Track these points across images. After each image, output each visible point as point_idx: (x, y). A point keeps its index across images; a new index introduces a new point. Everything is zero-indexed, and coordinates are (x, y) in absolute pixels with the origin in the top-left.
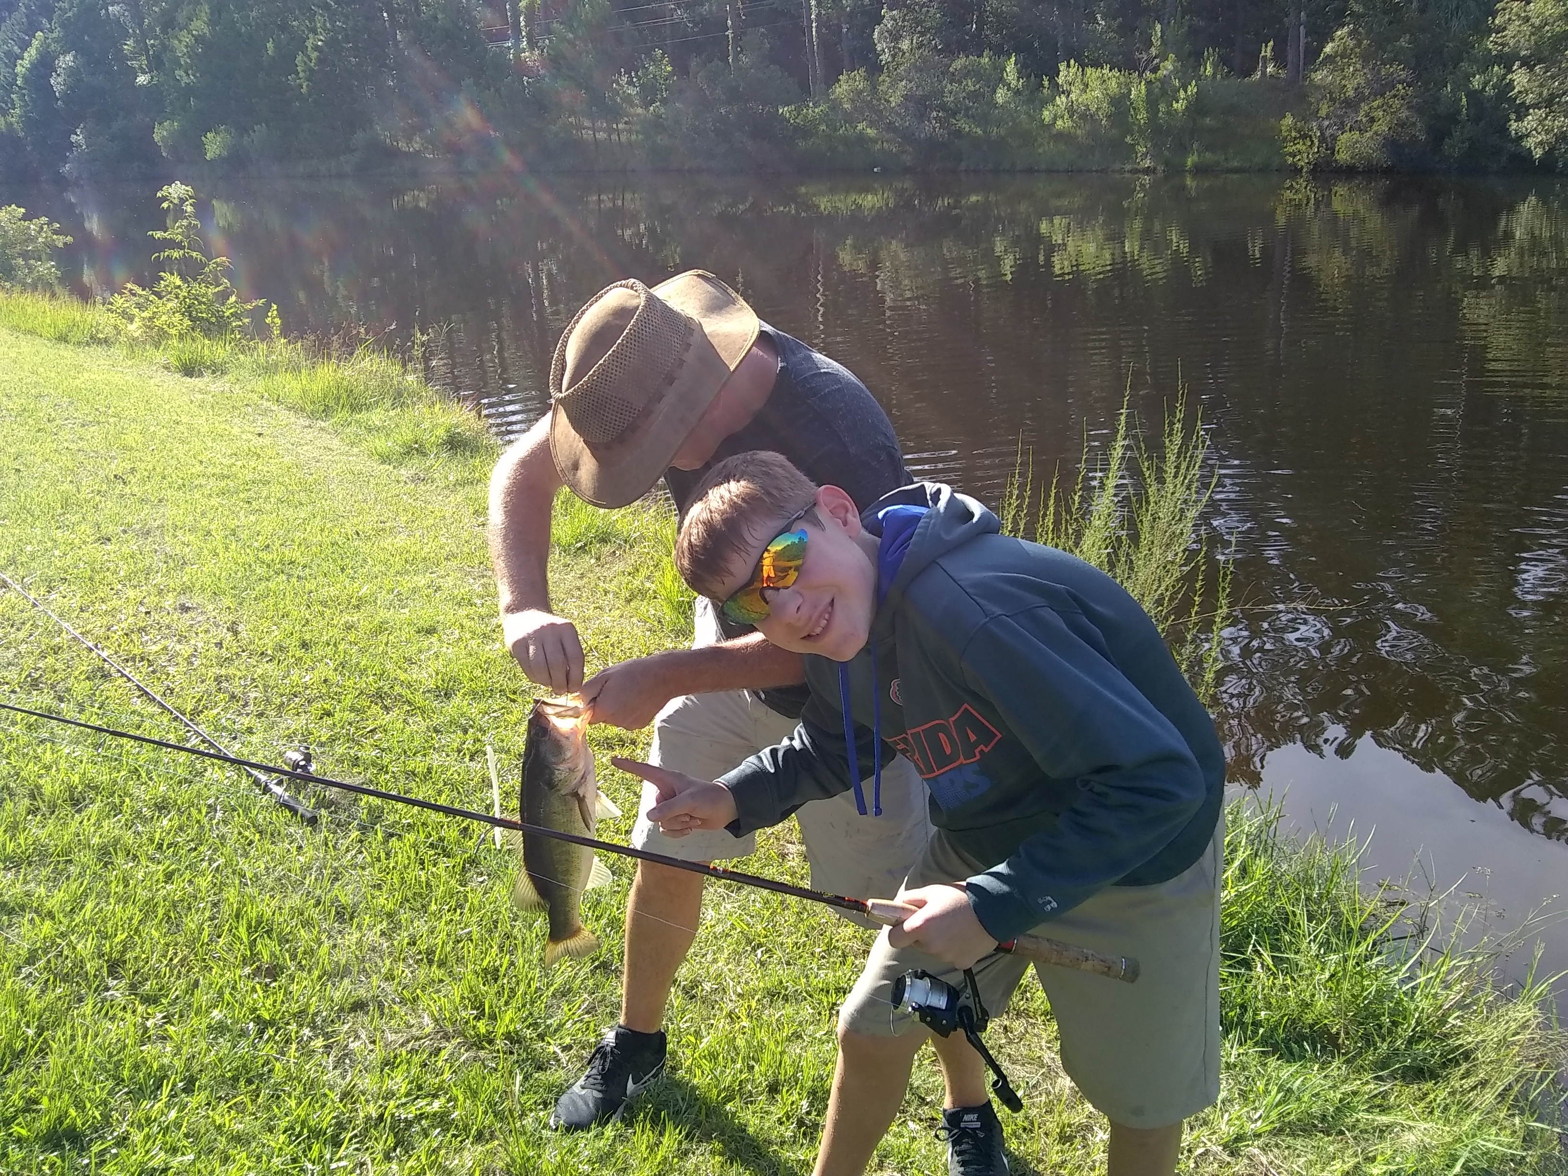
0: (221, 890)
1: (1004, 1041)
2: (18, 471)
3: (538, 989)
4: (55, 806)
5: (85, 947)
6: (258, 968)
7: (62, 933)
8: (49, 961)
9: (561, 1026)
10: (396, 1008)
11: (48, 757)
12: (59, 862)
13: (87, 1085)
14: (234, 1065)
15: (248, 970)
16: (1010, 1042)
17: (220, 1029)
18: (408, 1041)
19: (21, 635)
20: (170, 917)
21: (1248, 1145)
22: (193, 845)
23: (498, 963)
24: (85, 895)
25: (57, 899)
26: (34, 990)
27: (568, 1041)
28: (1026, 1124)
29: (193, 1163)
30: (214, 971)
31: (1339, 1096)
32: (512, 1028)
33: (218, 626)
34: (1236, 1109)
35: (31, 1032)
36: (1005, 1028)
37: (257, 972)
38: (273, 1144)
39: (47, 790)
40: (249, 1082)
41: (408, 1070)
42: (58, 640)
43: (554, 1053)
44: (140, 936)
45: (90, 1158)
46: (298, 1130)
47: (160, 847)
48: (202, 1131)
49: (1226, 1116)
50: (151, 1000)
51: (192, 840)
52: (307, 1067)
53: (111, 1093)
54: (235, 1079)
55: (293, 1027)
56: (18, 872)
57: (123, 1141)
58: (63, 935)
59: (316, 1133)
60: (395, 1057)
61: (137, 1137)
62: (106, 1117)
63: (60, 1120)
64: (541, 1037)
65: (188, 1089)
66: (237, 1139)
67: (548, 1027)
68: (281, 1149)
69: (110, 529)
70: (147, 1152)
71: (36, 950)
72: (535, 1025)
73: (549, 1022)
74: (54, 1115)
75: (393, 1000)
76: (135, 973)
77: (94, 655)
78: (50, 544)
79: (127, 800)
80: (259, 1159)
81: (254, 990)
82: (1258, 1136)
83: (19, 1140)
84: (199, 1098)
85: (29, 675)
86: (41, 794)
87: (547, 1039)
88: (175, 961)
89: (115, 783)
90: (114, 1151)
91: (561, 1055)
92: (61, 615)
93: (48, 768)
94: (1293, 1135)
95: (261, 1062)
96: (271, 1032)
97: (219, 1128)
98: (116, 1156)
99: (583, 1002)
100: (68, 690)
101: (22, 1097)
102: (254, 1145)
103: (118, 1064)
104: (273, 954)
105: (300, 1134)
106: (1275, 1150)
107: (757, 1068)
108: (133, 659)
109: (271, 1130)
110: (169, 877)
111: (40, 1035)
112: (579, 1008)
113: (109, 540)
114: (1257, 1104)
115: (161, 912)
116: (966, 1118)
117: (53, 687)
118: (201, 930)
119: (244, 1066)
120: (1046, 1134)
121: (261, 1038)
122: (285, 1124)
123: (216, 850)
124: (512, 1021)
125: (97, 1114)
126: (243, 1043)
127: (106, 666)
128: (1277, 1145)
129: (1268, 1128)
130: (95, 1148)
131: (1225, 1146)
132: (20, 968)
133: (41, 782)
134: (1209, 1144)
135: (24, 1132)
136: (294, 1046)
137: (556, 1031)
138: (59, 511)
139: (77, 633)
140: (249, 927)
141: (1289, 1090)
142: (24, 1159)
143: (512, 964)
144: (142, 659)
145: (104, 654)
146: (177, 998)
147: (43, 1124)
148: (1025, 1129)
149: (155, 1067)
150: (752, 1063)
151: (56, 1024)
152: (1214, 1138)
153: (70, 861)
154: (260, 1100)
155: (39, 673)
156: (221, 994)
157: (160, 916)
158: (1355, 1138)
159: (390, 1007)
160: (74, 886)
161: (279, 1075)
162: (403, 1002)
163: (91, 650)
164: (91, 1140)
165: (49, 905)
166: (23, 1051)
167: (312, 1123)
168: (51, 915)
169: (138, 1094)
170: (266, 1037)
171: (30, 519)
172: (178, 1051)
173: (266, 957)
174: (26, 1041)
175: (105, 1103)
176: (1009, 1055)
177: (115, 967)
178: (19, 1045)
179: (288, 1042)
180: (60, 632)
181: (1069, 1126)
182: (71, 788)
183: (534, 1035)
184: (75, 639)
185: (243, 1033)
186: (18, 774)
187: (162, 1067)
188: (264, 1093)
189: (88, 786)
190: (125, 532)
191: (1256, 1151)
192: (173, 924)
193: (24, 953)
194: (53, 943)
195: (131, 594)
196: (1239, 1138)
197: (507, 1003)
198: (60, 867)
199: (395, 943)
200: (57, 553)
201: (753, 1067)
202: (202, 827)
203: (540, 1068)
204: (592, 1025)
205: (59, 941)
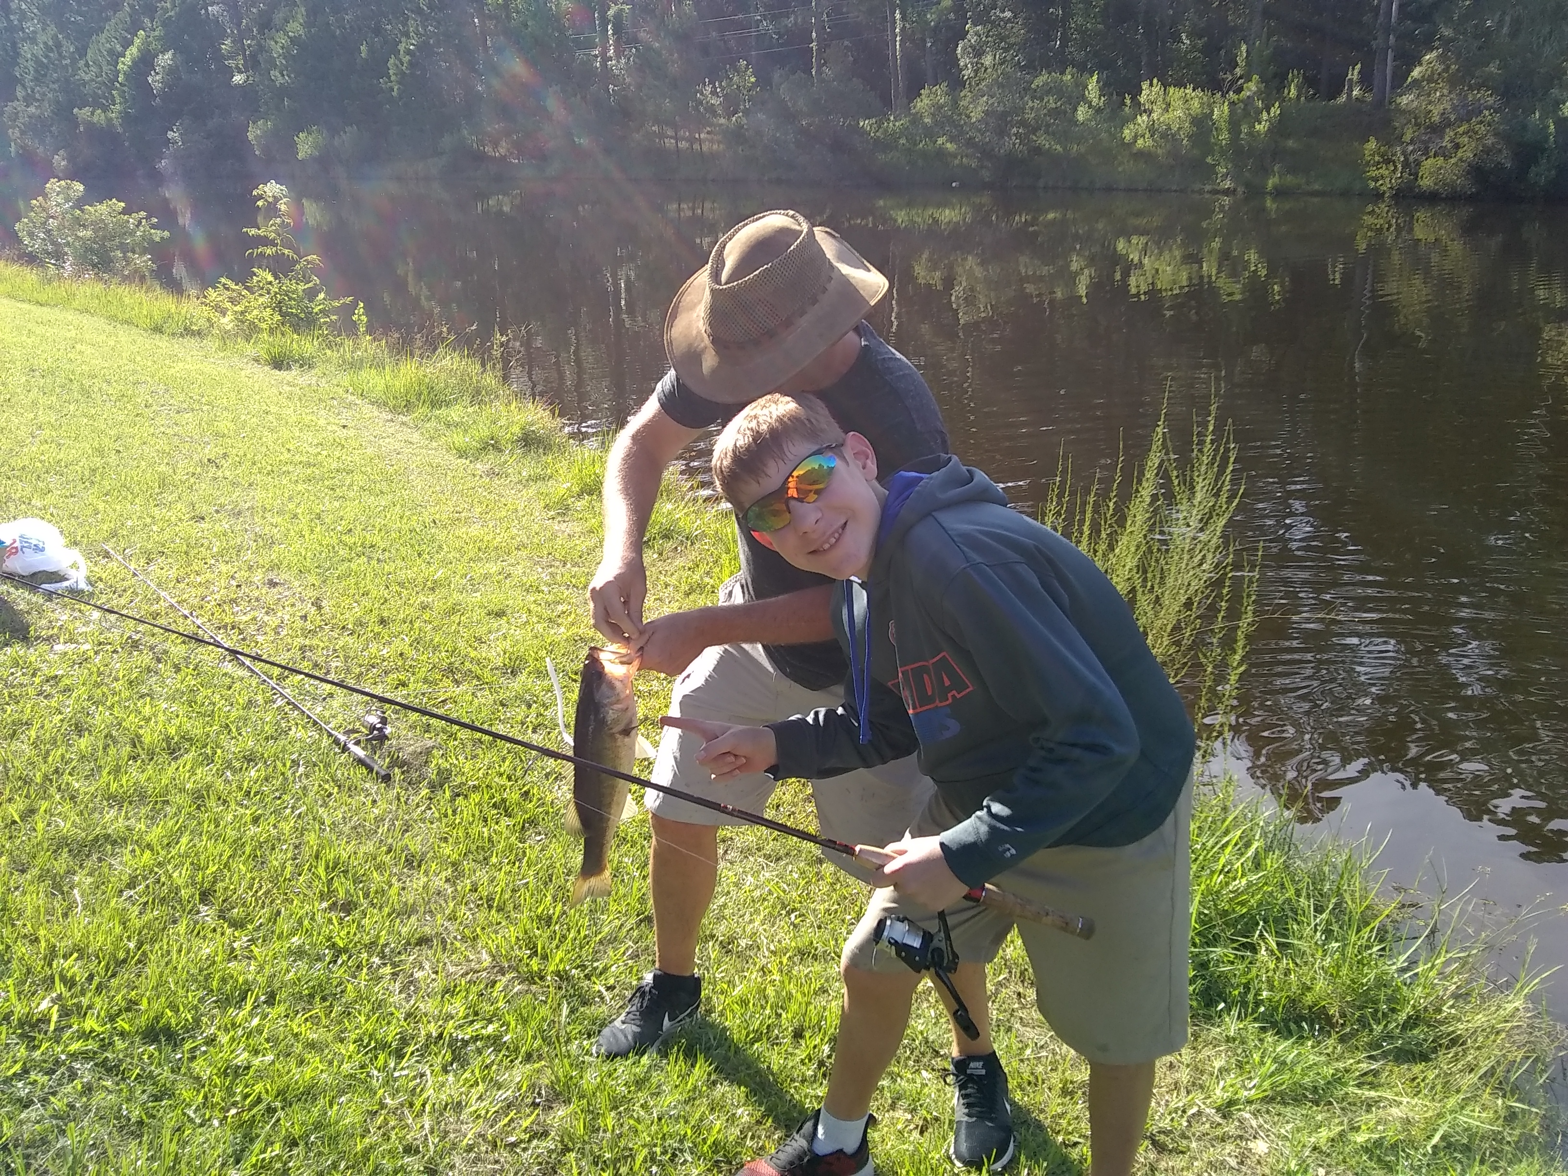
0: (302, 835)
1: (1016, 1006)
2: (118, 452)
3: (585, 937)
4: (153, 753)
5: (180, 877)
6: (334, 904)
7: (159, 863)
8: (147, 887)
9: (605, 969)
10: (458, 944)
11: (147, 711)
12: (156, 802)
13: (181, 992)
14: (311, 984)
15: (325, 905)
16: (1023, 1007)
17: (299, 953)
18: (467, 974)
19: (123, 601)
20: (256, 856)
21: (1240, 1110)
22: (277, 794)
23: (551, 912)
24: (181, 831)
25: (155, 834)
26: (136, 910)
27: (611, 981)
28: (1032, 1079)
29: (273, 1062)
30: (295, 902)
31: (1331, 1072)
32: (561, 967)
33: (303, 601)
34: (1231, 1078)
35: (132, 945)
36: (1019, 994)
37: (333, 907)
38: (344, 1052)
39: (147, 740)
40: (324, 999)
41: (466, 997)
42: (155, 607)
43: (599, 991)
44: (229, 870)
45: (183, 1053)
46: (366, 1041)
47: (248, 793)
48: (281, 1038)
49: (1222, 1083)
50: (238, 925)
51: (277, 790)
52: (376, 990)
53: (201, 1000)
54: (311, 996)
55: (365, 955)
56: (120, 809)
57: (211, 1041)
58: (160, 865)
59: (383, 1046)
60: (455, 986)
61: (224, 1039)
62: (197, 1021)
63: (157, 1019)
64: (588, 977)
65: (271, 1000)
66: (312, 1046)
67: (595, 969)
68: (350, 1057)
69: (204, 509)
70: (232, 1052)
71: (136, 877)
72: (583, 967)
73: (595, 964)
74: (152, 1014)
75: (455, 938)
76: (224, 901)
77: (188, 622)
78: (149, 520)
79: (219, 751)
80: (331, 1063)
81: (330, 921)
82: (1250, 1102)
83: (123, 1034)
84: (280, 1009)
85: (130, 637)
86: (141, 742)
87: (593, 978)
88: (259, 894)
89: (208, 735)
90: (204, 1048)
91: (605, 993)
92: (159, 585)
93: (147, 720)
94: (1285, 1104)
95: (335, 983)
96: (345, 957)
97: (296, 1035)
98: (205, 1052)
99: (627, 949)
100: (165, 652)
101: (124, 998)
102: (326, 1051)
103: (208, 977)
104: (347, 892)
105: (368, 1044)
106: (1266, 1116)
107: (784, 1015)
108: (225, 627)
109: (342, 1041)
110: (256, 820)
111: (139, 949)
112: (624, 953)
113: (203, 518)
114: (1252, 1074)
115: (248, 849)
116: (972, 1065)
117: (152, 648)
118: (284, 868)
119: (320, 985)
120: (1050, 1089)
121: (335, 962)
122: (354, 1036)
123: (298, 799)
124: (561, 961)
125: (189, 1017)
126: (319, 965)
127: (200, 632)
128: (1268, 1112)
129: (1261, 1096)
130: (187, 1046)
131: (1218, 1109)
132: (121, 891)
133: (141, 732)
134: (1203, 1106)
135: (126, 1027)
136: (365, 970)
137: (601, 974)
138: (157, 490)
139: (173, 601)
140: (327, 867)
141: (1284, 1063)
142: (126, 1049)
143: (564, 913)
144: (233, 628)
145: (199, 622)
146: (261, 925)
147: (142, 1021)
148: (1029, 1083)
149: (241, 980)
150: (780, 1011)
151: (153, 941)
152: (1208, 1101)
153: (167, 802)
154: (333, 1015)
155: (139, 635)
156: (300, 922)
157: (247, 853)
158: (1343, 1109)
159: (452, 944)
160: (171, 823)
161: (351, 993)
162: (464, 939)
163: (186, 617)
164: (183, 1039)
165: (148, 838)
166: (124, 961)
167: (379, 1037)
168: (149, 846)
169: (225, 1002)
170: (340, 962)
171: (130, 497)
172: (261, 968)
173: (341, 894)
174: (128, 952)
175: (196, 1008)
176: (1021, 1018)
177: (205, 896)
178: (121, 955)
179: (359, 967)
180: (158, 599)
181: (1072, 1082)
182: (168, 739)
183: (582, 975)
184: (172, 606)
185: (319, 959)
186: (120, 724)
187: (246, 982)
188: (337, 1009)
189: (183, 737)
190: (217, 512)
191: (1248, 1116)
192: (258, 861)
193: (125, 878)
194: (151, 871)
195: (224, 568)
196: (1231, 1103)
197: (557, 947)
198: (158, 806)
199: (459, 888)
200: (155, 528)
201: (780, 1015)
202: (286, 779)
203: (585, 1003)
204: (635, 969)
205: (156, 869)
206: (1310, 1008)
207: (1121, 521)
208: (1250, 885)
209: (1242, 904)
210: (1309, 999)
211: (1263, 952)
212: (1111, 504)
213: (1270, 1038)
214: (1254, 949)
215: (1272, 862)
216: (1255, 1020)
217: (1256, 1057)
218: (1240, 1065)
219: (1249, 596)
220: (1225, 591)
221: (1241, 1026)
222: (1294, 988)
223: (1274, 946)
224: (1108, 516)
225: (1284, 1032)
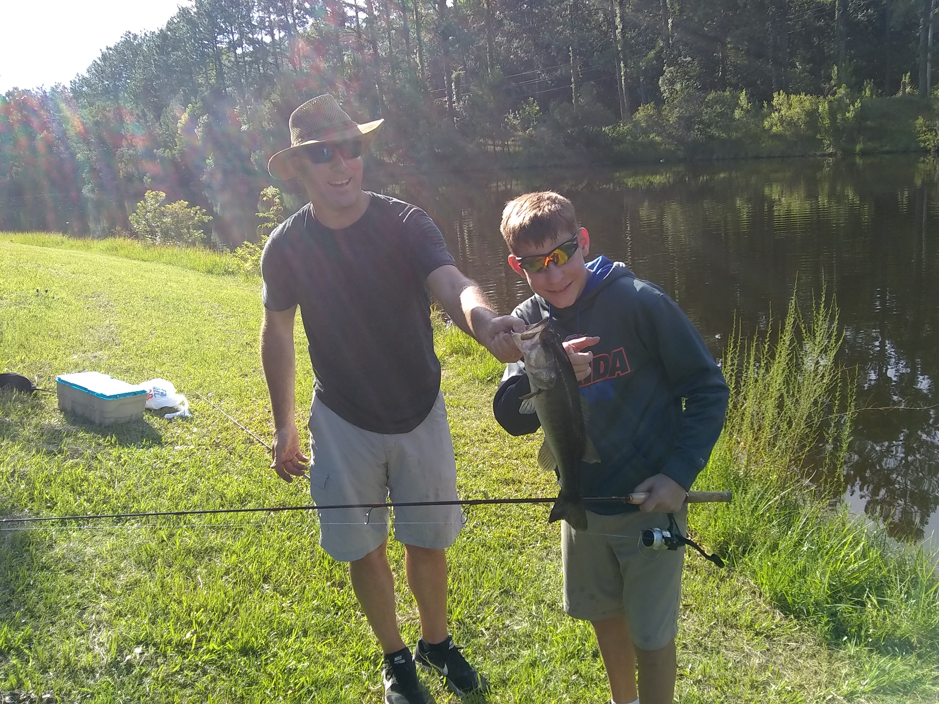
0: (314, 546)
1: (722, 639)
2: (198, 340)
3: (471, 601)
4: (232, 503)
5: (252, 569)
6: (334, 583)
8: (235, 574)
9: (484, 619)
10: (402, 605)
11: (227, 481)
12: (236, 529)
13: (258, 629)
14: (325, 625)
15: (329, 583)
16: (726, 640)
17: (318, 609)
18: (408, 621)
19: (209, 422)
20: (291, 558)
21: (858, 697)
22: (299, 524)
24: (251, 543)
25: (238, 546)
26: (231, 585)
27: (488, 625)
28: (733, 680)
29: (309, 666)
30: (314, 582)
31: (914, 676)
32: (460, 617)
34: (852, 679)
35: (230, 605)
36: (724, 633)
38: (345, 661)
39: (229, 496)
40: (332, 634)
41: (409, 633)
42: (226, 424)
43: (481, 631)
44: (277, 564)
45: (262, 661)
46: (357, 656)
47: (284, 523)
48: (312, 653)
49: (847, 682)
50: (284, 594)
51: (298, 522)
52: (360, 628)
53: (269, 634)
54: (326, 632)
55: (352, 611)
56: (218, 532)
57: (275, 655)
58: (241, 562)
59: (366, 658)
61: (282, 654)
62: (267, 645)
63: (247, 642)
64: (474, 623)
65: (305, 633)
66: (328, 658)
67: (478, 618)
68: (349, 664)
69: (246, 370)
70: (287, 661)
71: (229, 569)
72: (471, 618)
73: (478, 616)
74: (244, 640)
76: (276, 582)
77: (245, 432)
78: (218, 377)
79: (267, 501)
80: (339, 667)
81: (333, 592)
82: (864, 693)
83: (230, 651)
84: (310, 639)
85: (214, 441)
86: (225, 497)
87: (478, 623)
88: (294, 577)
89: (260, 493)
90: (272, 659)
91: (484, 632)
92: (227, 412)
93: (228, 485)
94: (886, 694)
95: (338, 625)
96: (342, 611)
97: (319, 652)
98: (273, 661)
99: (495, 608)
100: (234, 449)
101: (229, 633)
102: (336, 661)
103: (271, 622)
104: (341, 577)
105: (358, 657)
106: (875, 701)
107: (587, 644)
108: (264, 434)
109: (344, 656)
110: (289, 538)
111: (234, 607)
112: (494, 610)
113: (246, 375)
114: (865, 677)
115: (287, 554)
117: (226, 447)
118: (306, 564)
119: (330, 626)
120: (744, 685)
121: (337, 614)
122: (350, 653)
123: (311, 526)
124: (460, 613)
125: (263, 642)
126: (329, 615)
127: (251, 437)
128: (876, 699)
129: (871, 689)
130: (264, 657)
131: (845, 697)
132: (222, 577)
133: (225, 491)
134: (835, 695)
135: (231, 647)
136: (354, 618)
137: (482, 621)
138: (221, 361)
139: (236, 421)
140: (329, 563)
141: (884, 670)
142: (232, 659)
143: (459, 588)
144: (268, 434)
145: (250, 432)
146: (296, 594)
147: (239, 645)
148: (731, 682)
149: (289, 623)
150: (584, 642)
151: (241, 603)
152: (839, 692)
153: (241, 529)
154: (338, 642)
155: (219, 440)
156: (317, 593)
158: (923, 698)
160: (245, 540)
161: (347, 631)
162: (405, 602)
163: (243, 429)
164: (261, 654)
165: (233, 548)
166: (226, 613)
167: (364, 654)
168: (234, 552)
169: (281, 635)
170: (339, 614)
171: (207, 365)
172: (298, 617)
173: (337, 577)
174: (229, 609)
175: (266, 637)
176: (725, 646)
177: (266, 579)
178: (225, 610)
179: (350, 616)
180: (227, 420)
181: (756, 682)
182: (240, 495)
183: (471, 622)
184: (235, 423)
185: (329, 612)
186: (213, 488)
187: (291, 624)
188: (340, 639)
189: (247, 494)
190: (254, 371)
191: (863, 701)
192: (292, 560)
193: (223, 570)
194: (237, 566)
195: (260, 402)
196: (852, 693)
197: (457, 607)
198: (237, 531)
200: (222, 382)
201: (585, 645)
202: (303, 516)
203: (473, 637)
204: (500, 619)
205: (239, 565)
206: (900, 639)
207: (773, 356)
208: (860, 567)
209: (856, 578)
210: (898, 633)
211: (869, 606)
212: (766, 346)
213: (875, 656)
214: (863, 605)
215: (873, 554)
216: (866, 646)
217: (867, 667)
218: (858, 672)
219: (851, 396)
220: (837, 394)
221: (857, 649)
222: (889, 627)
223: (875, 601)
224: (765, 353)
225: (882, 652)
